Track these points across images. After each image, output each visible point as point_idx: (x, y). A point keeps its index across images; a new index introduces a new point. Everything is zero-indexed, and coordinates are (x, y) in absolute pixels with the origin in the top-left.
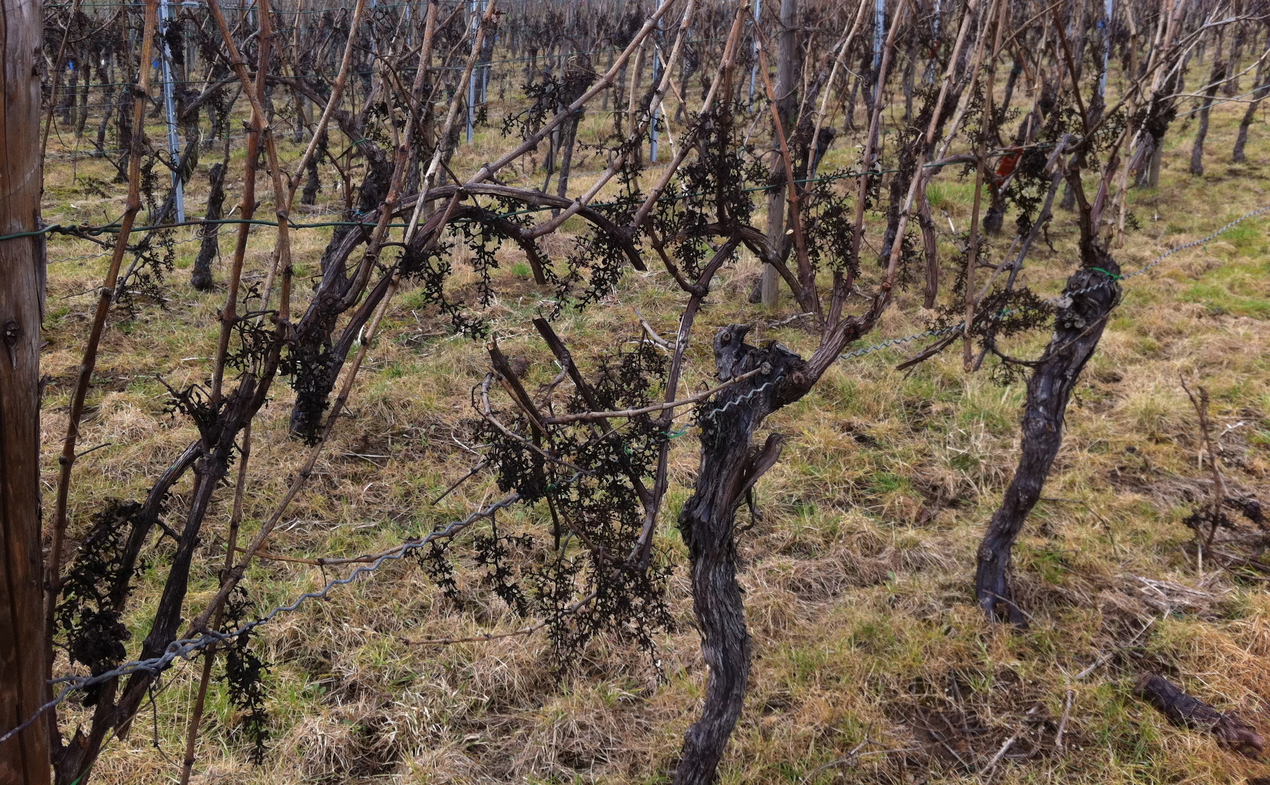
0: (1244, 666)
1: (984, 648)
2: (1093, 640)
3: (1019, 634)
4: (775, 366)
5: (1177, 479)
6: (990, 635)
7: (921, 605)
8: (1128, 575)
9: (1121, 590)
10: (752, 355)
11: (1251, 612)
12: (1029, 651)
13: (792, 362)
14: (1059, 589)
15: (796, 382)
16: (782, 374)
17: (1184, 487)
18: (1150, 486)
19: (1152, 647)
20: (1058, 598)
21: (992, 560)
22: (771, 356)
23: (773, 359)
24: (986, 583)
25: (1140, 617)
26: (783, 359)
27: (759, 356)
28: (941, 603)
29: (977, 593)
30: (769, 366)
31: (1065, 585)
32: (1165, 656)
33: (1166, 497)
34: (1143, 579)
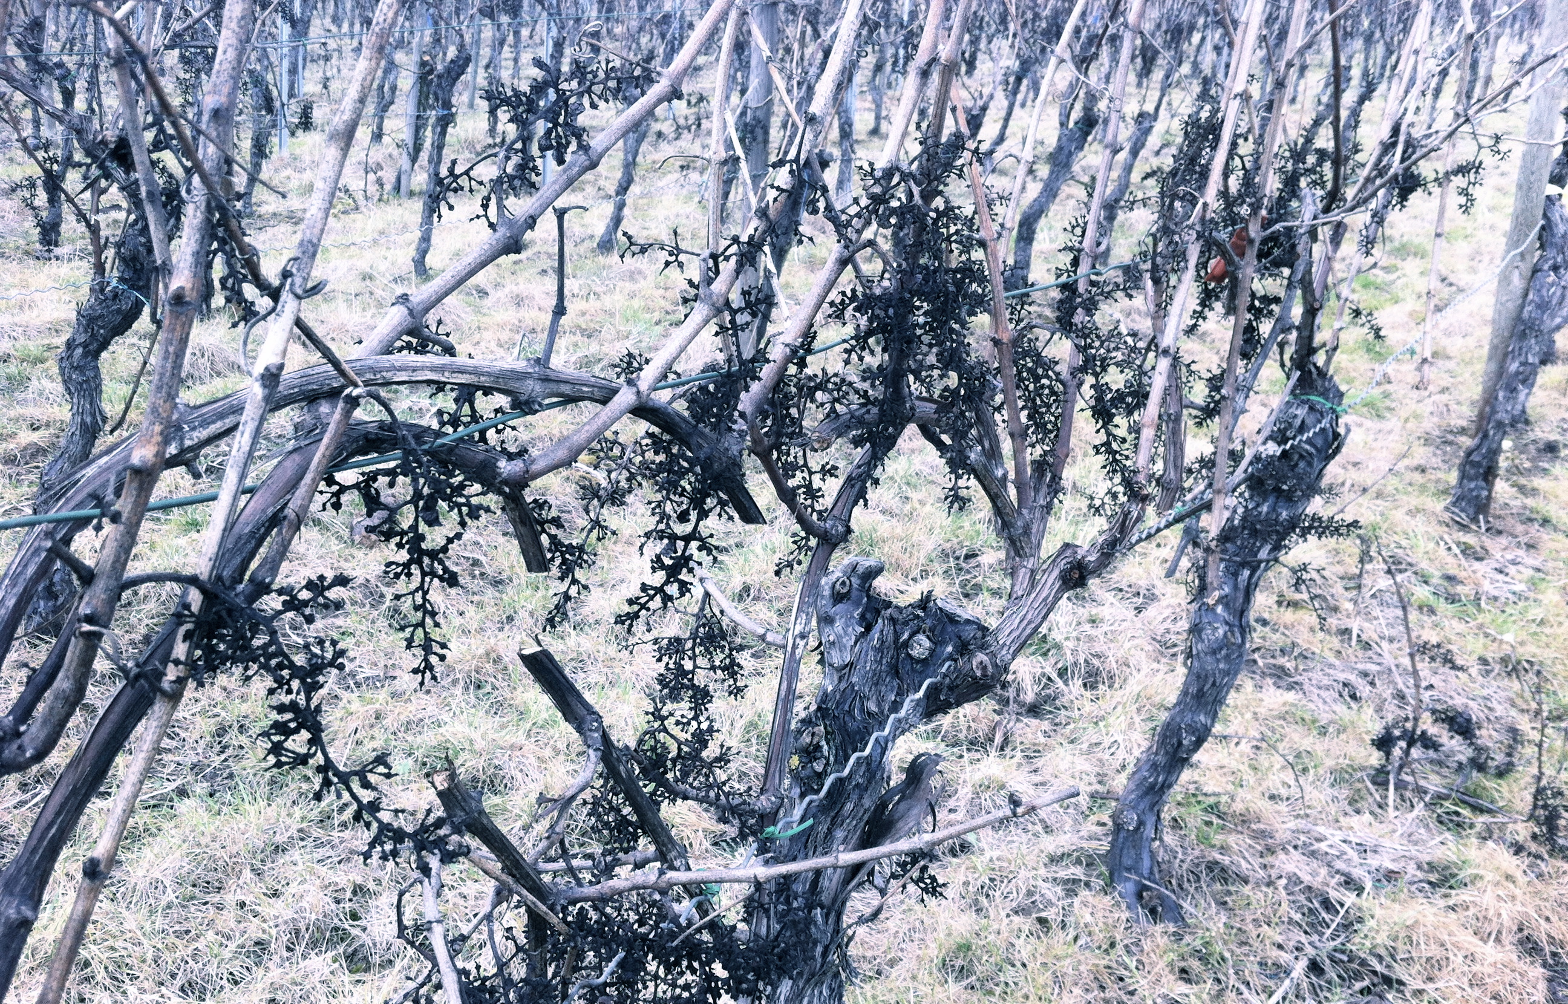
0: (1491, 970)
1: (1133, 965)
2: (1279, 939)
3: (1178, 937)
4: (937, 642)
5: (1331, 666)
6: (1137, 944)
7: (1030, 893)
8: (1301, 824)
9: (1296, 847)
10: (893, 620)
11: (1476, 878)
12: (1195, 965)
13: (969, 632)
14: (1218, 857)
15: (979, 673)
16: (950, 658)
17: (1342, 677)
18: (1298, 678)
19: (1359, 945)
20: (1219, 873)
21: (1137, 829)
22: (929, 622)
23: (932, 630)
24: (1127, 862)
25: (1333, 895)
26: (950, 628)
27: (906, 623)
28: (1059, 890)
29: (1111, 874)
30: (927, 643)
31: (1224, 849)
32: (1380, 958)
33: (1322, 693)
34: (1321, 829)
